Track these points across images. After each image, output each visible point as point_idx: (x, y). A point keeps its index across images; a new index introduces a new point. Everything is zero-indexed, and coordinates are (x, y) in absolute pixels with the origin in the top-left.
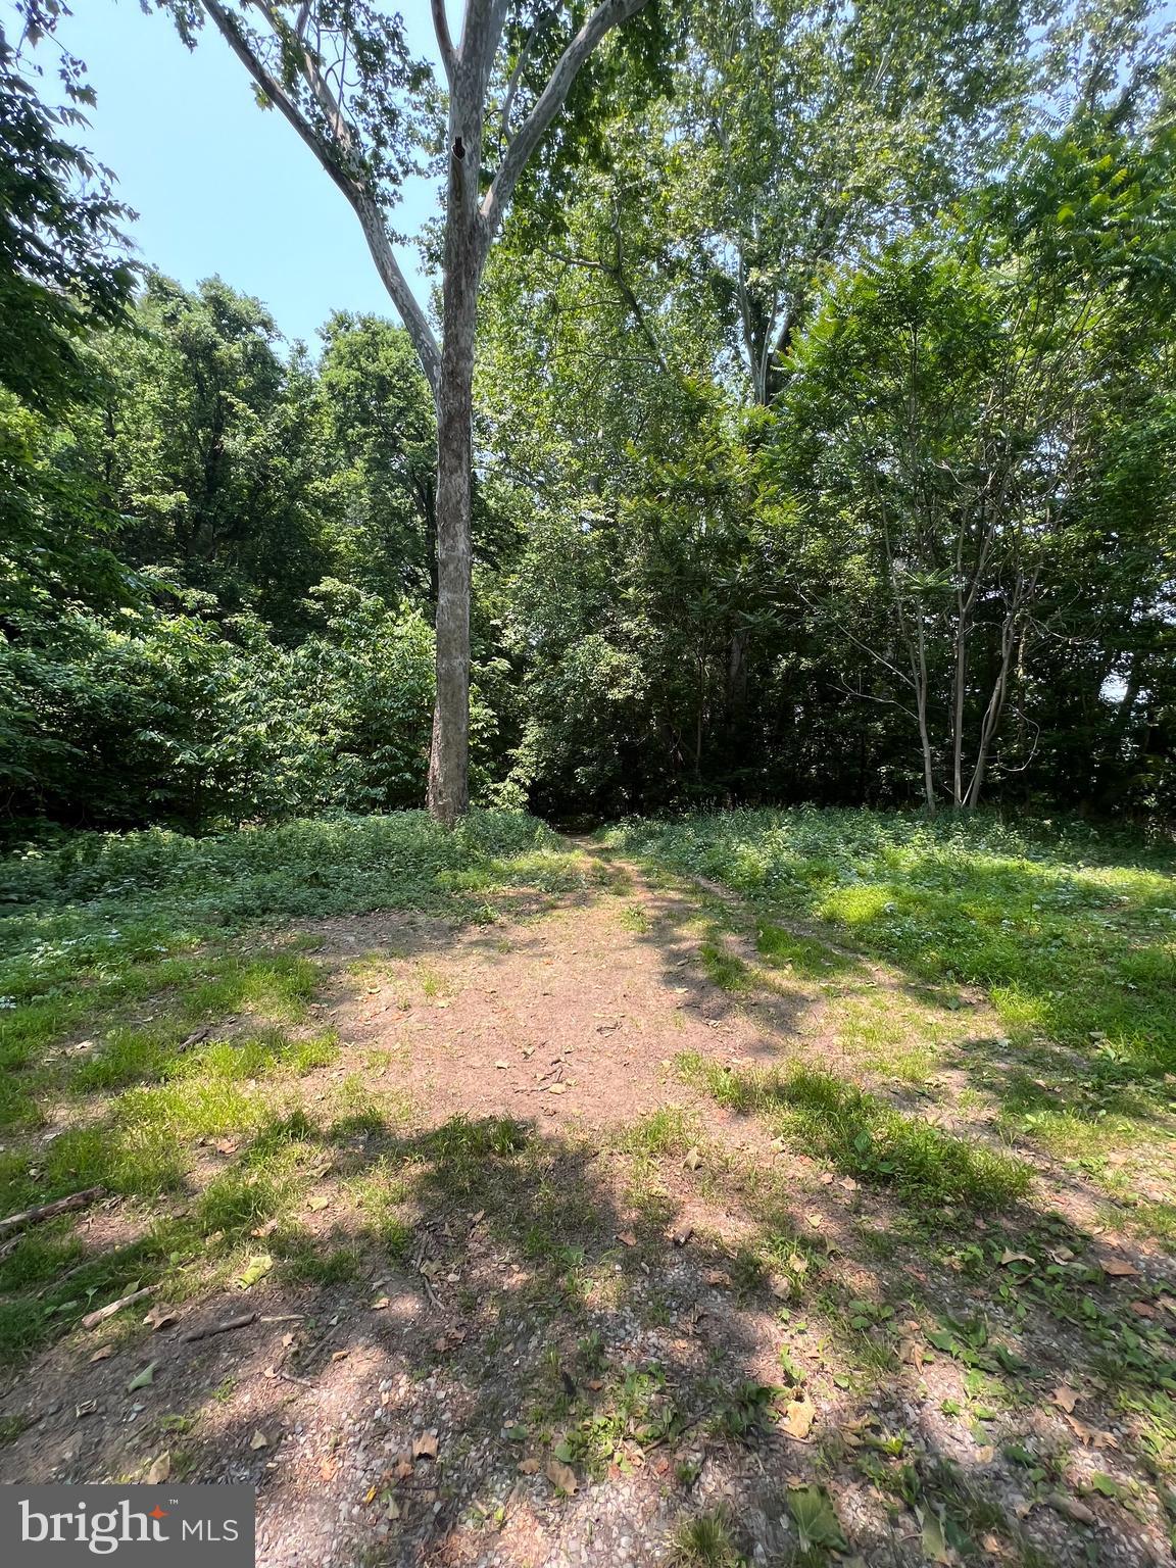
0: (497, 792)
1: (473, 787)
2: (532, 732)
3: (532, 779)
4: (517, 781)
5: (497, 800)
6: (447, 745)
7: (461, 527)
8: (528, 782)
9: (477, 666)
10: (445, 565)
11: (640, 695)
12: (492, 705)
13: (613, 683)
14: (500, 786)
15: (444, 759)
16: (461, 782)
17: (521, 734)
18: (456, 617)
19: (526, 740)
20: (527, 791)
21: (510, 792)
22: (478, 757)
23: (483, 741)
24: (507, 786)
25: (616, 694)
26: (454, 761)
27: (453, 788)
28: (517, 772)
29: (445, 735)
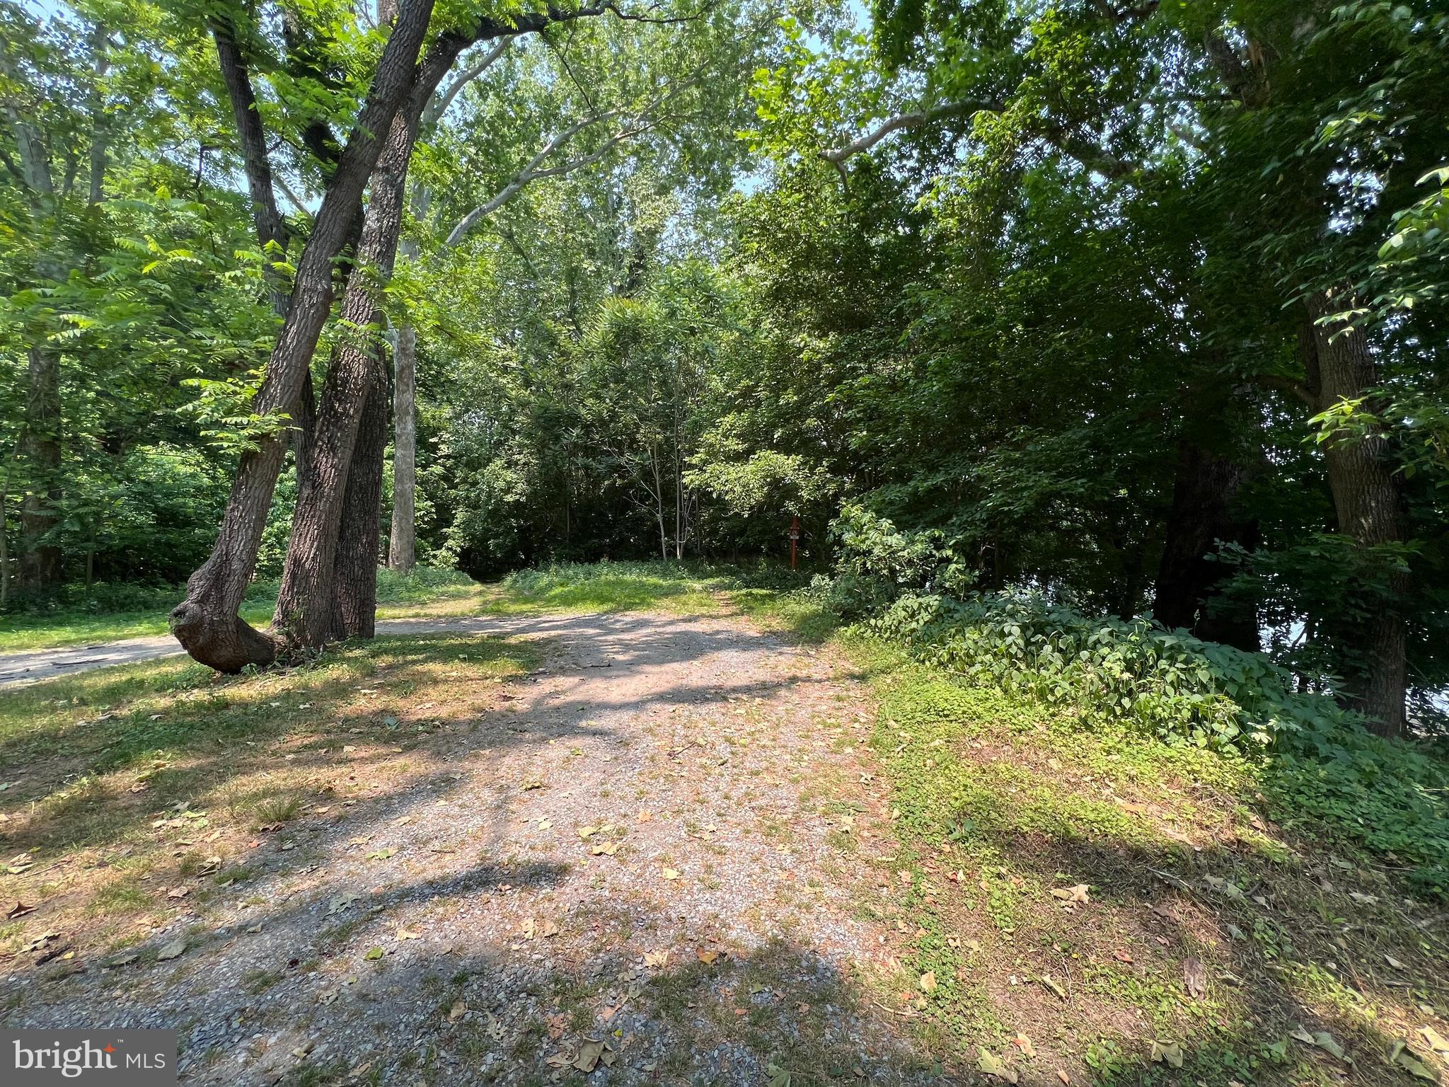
0: (435, 557)
1: (418, 553)
2: (460, 515)
3: (462, 547)
4: (449, 549)
5: (435, 562)
6: (401, 530)
7: (409, 418)
8: (459, 550)
9: (419, 471)
10: (400, 436)
11: (523, 499)
12: (431, 498)
13: (508, 490)
14: (437, 552)
15: (400, 538)
16: (411, 551)
17: (453, 517)
18: (407, 463)
19: (456, 522)
20: (458, 555)
21: (445, 556)
22: (422, 534)
23: (425, 523)
24: (443, 552)
25: (509, 498)
26: (405, 541)
27: (405, 555)
28: (450, 543)
29: (400, 524)
